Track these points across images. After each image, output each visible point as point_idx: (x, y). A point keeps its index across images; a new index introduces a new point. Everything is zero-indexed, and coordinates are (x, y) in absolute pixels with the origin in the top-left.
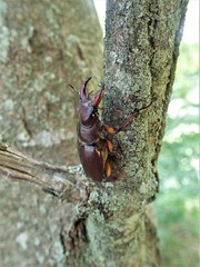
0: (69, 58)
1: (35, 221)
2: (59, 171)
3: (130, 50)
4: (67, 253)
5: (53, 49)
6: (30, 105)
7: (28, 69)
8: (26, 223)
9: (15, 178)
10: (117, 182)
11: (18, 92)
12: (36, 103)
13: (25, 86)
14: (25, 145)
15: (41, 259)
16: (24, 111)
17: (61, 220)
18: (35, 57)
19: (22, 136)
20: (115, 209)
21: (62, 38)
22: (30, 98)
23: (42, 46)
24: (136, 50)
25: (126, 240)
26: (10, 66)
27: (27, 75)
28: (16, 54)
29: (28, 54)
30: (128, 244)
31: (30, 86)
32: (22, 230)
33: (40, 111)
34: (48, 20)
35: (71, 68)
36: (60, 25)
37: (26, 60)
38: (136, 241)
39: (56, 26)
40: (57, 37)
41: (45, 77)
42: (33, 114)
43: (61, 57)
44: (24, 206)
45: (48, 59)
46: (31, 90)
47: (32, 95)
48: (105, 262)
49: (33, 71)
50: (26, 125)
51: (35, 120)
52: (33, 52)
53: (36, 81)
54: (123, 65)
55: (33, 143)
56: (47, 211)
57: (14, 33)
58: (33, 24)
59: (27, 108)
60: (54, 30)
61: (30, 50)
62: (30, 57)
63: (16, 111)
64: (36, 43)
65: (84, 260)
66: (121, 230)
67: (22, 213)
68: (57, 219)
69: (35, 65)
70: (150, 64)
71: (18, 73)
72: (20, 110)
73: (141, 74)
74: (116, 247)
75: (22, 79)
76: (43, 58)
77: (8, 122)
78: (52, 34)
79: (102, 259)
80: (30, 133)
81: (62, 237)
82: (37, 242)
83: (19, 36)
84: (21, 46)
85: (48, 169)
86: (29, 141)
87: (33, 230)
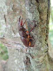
0: (23, 11)
1: (18, 57)
2: (19, 44)
3: (30, 5)
4: (26, 66)
5: (19, 9)
6: (14, 26)
7: (12, 16)
8: (16, 57)
9: (8, 46)
10: (34, 47)
11: (11, 23)
12: (16, 25)
13: (12, 21)
14: (14, 37)
15: (20, 67)
16: (13, 28)
17: (24, 57)
18: (14, 12)
19: (13, 34)
20: (34, 55)
21: (21, 6)
22: (14, 24)
23: (16, 9)
24: (32, 5)
25: (40, 64)
26: (8, 16)
27: (12, 18)
28: (9, 12)
29: (12, 12)
30: (41, 65)
31: (13, 21)
32: (15, 59)
33: (17, 27)
34: (17, 1)
35: (24, 14)
36: (20, 2)
37: (12, 14)
38: (44, 64)
39: (19, 3)
40: (20, 6)
41: (17, 18)
42: (15, 28)
43: (21, 11)
44: (15, 53)
45: (18, 12)
46: (14, 22)
47: (14, 23)
48: (36, 69)
49: (14, 16)
50: (14, 31)
51: (16, 30)
52: (13, 11)
53: (15, 19)
54: (29, 11)
55: (16, 36)
56: (21, 54)
57: (8, 7)
58: (13, 3)
59: (13, 27)
60: (19, 4)
61: (12, 11)
62: (12, 13)
63: (11, 28)
64: (14, 8)
65: (30, 68)
66: (38, 61)
67: (15, 55)
68: (23, 56)
69: (14, 14)
70: (38, 9)
71: (10, 18)
72: (12, 28)
73: (35, 13)
74: (38, 65)
75: (11, 19)
76: (16, 12)
77: (9, 31)
78: (18, 5)
79: (35, 68)
80: (15, 33)
81: (24, 62)
82: (19, 62)
83: (10, 7)
84: (10, 10)
85: (16, 43)
86: (15, 36)
87: (18, 59)
